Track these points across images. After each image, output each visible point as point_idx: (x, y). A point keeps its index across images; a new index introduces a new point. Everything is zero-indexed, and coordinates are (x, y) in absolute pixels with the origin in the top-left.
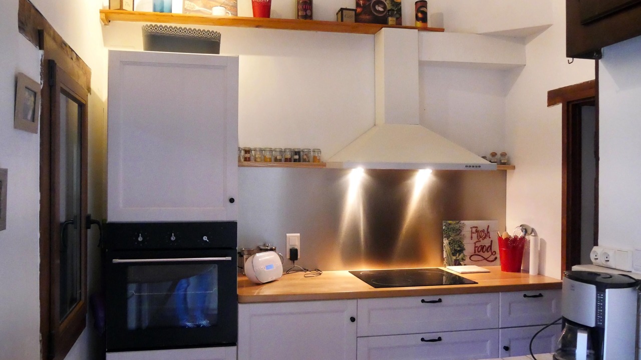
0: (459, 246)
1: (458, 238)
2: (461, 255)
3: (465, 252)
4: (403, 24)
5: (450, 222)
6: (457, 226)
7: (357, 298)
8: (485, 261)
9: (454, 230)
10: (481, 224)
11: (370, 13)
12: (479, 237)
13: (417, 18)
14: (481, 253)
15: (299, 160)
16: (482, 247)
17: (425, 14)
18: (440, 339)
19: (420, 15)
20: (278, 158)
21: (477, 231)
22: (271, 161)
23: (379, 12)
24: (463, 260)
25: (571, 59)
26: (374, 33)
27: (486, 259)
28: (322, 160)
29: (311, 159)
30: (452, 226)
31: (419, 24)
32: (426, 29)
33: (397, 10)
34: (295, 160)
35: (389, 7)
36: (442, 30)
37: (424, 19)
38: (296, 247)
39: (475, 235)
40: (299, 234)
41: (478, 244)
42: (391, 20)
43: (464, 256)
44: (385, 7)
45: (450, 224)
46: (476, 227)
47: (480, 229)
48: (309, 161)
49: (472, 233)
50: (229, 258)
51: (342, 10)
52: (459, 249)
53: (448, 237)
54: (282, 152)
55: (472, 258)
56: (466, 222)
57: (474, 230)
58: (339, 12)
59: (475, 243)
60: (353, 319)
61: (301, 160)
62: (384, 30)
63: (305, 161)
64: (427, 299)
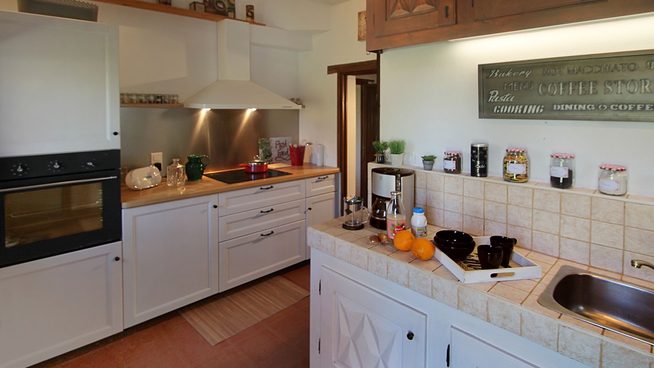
0: (269, 153)
1: (268, 148)
2: (270, 158)
3: (273, 156)
4: (237, 17)
5: (263, 139)
6: (267, 141)
7: (218, 193)
8: (284, 160)
9: (265, 143)
10: (282, 140)
11: (214, 8)
12: (281, 147)
13: (247, 15)
14: (282, 156)
15: (161, 102)
16: (283, 152)
17: (252, 13)
18: (272, 210)
19: (249, 14)
20: (144, 100)
21: (279, 144)
22: (137, 103)
23: (220, 8)
24: (271, 160)
25: (368, 53)
26: (217, 21)
27: (284, 159)
28: (179, 102)
29: (171, 102)
30: (264, 141)
31: (249, 19)
32: (254, 23)
33: (232, 8)
34: (158, 102)
35: (227, 5)
36: (264, 25)
37: (252, 17)
38: (159, 162)
39: (278, 146)
40: (161, 153)
41: (280, 151)
42: (230, 14)
43: (272, 158)
44: (224, 5)
45: (263, 140)
46: (279, 141)
47: (281, 142)
48: (169, 103)
49: (276, 144)
50: (116, 177)
51: (195, 3)
52: (269, 154)
53: (262, 148)
54: (147, 96)
55: (277, 159)
56: (273, 139)
57: (278, 143)
58: (192, 3)
59: (278, 150)
60: (215, 207)
61: (163, 102)
62: (226, 20)
63: (165, 102)
64: (263, 187)
